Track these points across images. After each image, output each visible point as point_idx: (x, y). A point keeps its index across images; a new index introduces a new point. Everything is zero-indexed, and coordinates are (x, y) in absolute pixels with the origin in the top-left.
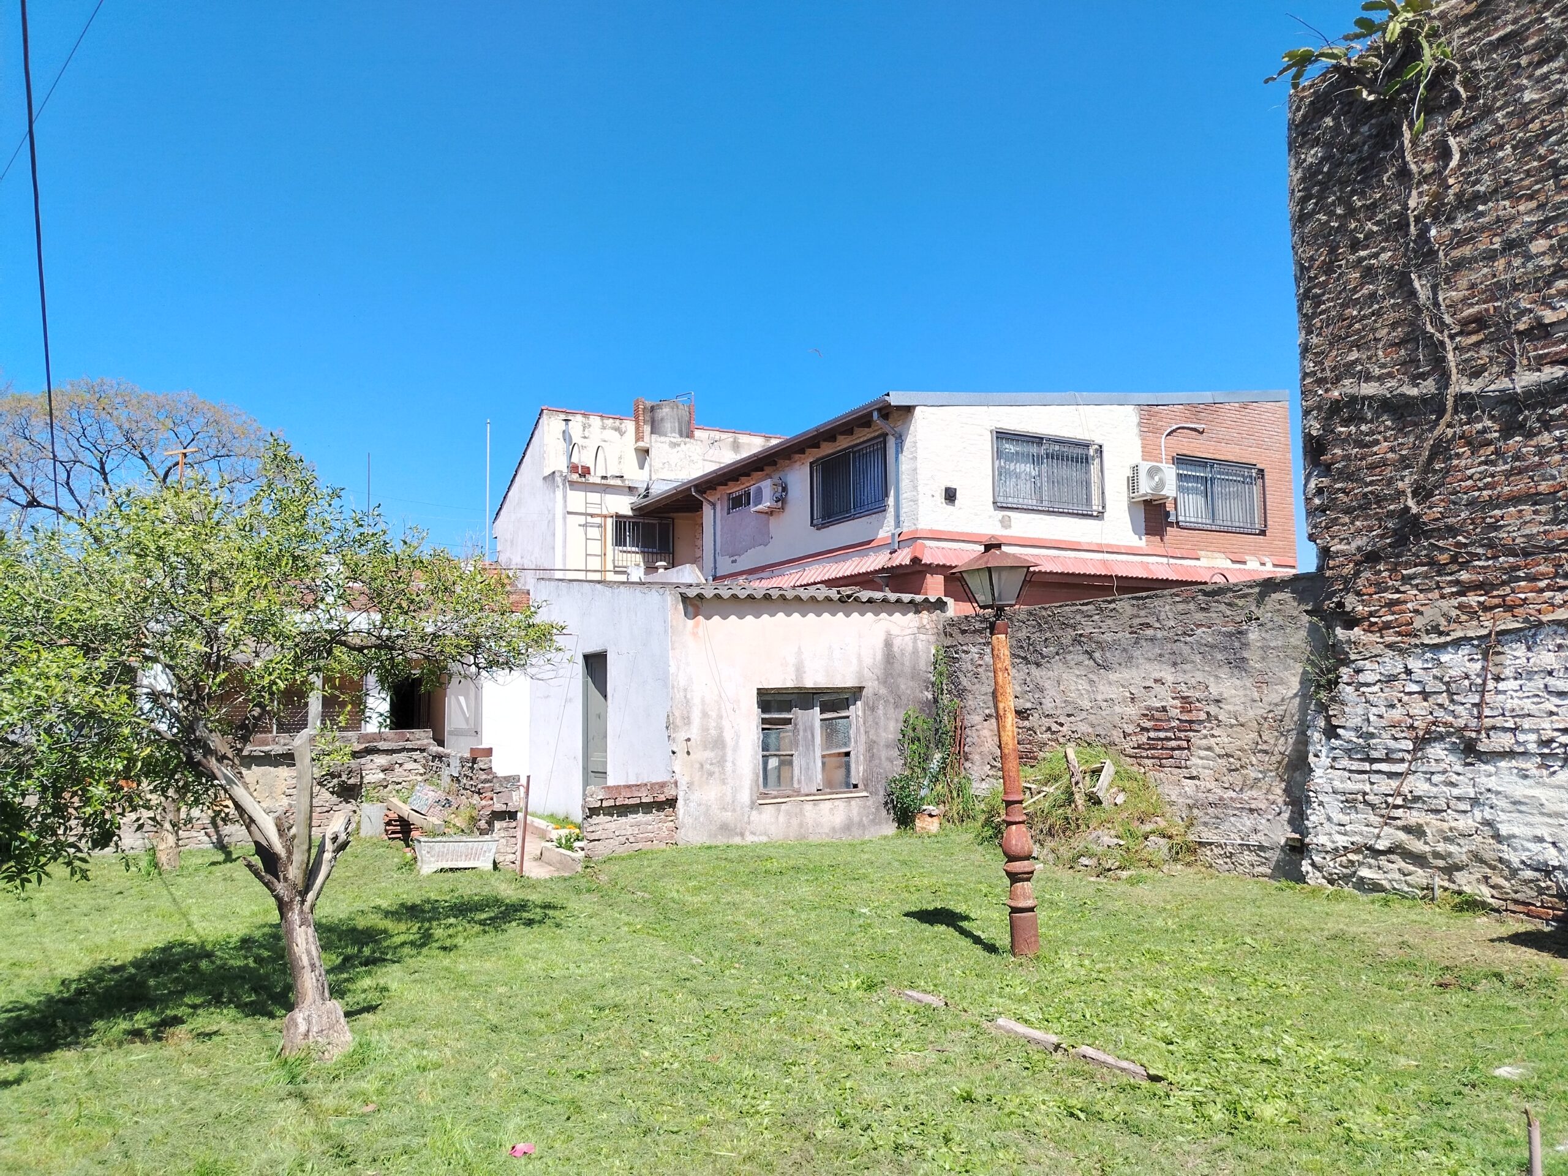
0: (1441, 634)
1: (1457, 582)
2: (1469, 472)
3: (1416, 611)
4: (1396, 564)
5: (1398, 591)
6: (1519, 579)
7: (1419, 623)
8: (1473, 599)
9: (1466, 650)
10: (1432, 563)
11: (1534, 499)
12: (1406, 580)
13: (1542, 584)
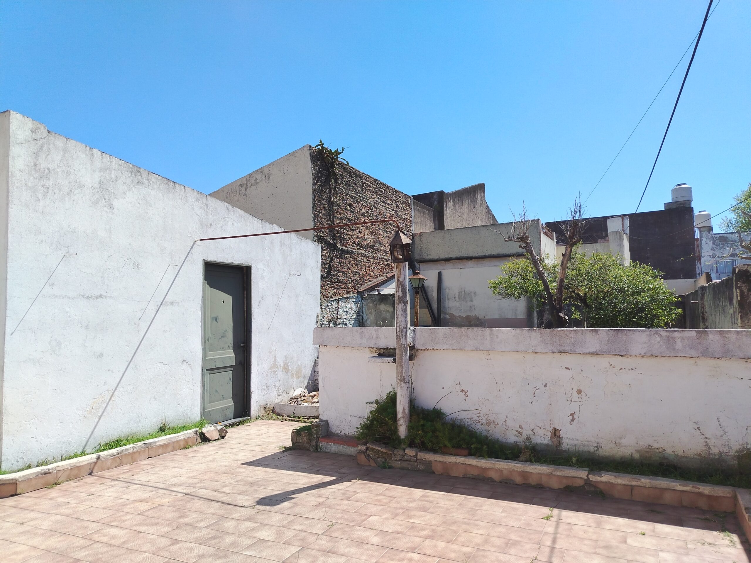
0: (332, 298)
1: (334, 287)
2: (337, 263)
3: (329, 292)
4: (326, 280)
5: (326, 287)
6: (340, 288)
7: (329, 295)
8: (335, 291)
9: (335, 302)
10: (331, 282)
11: (342, 272)
12: (328, 284)
13: (343, 289)
